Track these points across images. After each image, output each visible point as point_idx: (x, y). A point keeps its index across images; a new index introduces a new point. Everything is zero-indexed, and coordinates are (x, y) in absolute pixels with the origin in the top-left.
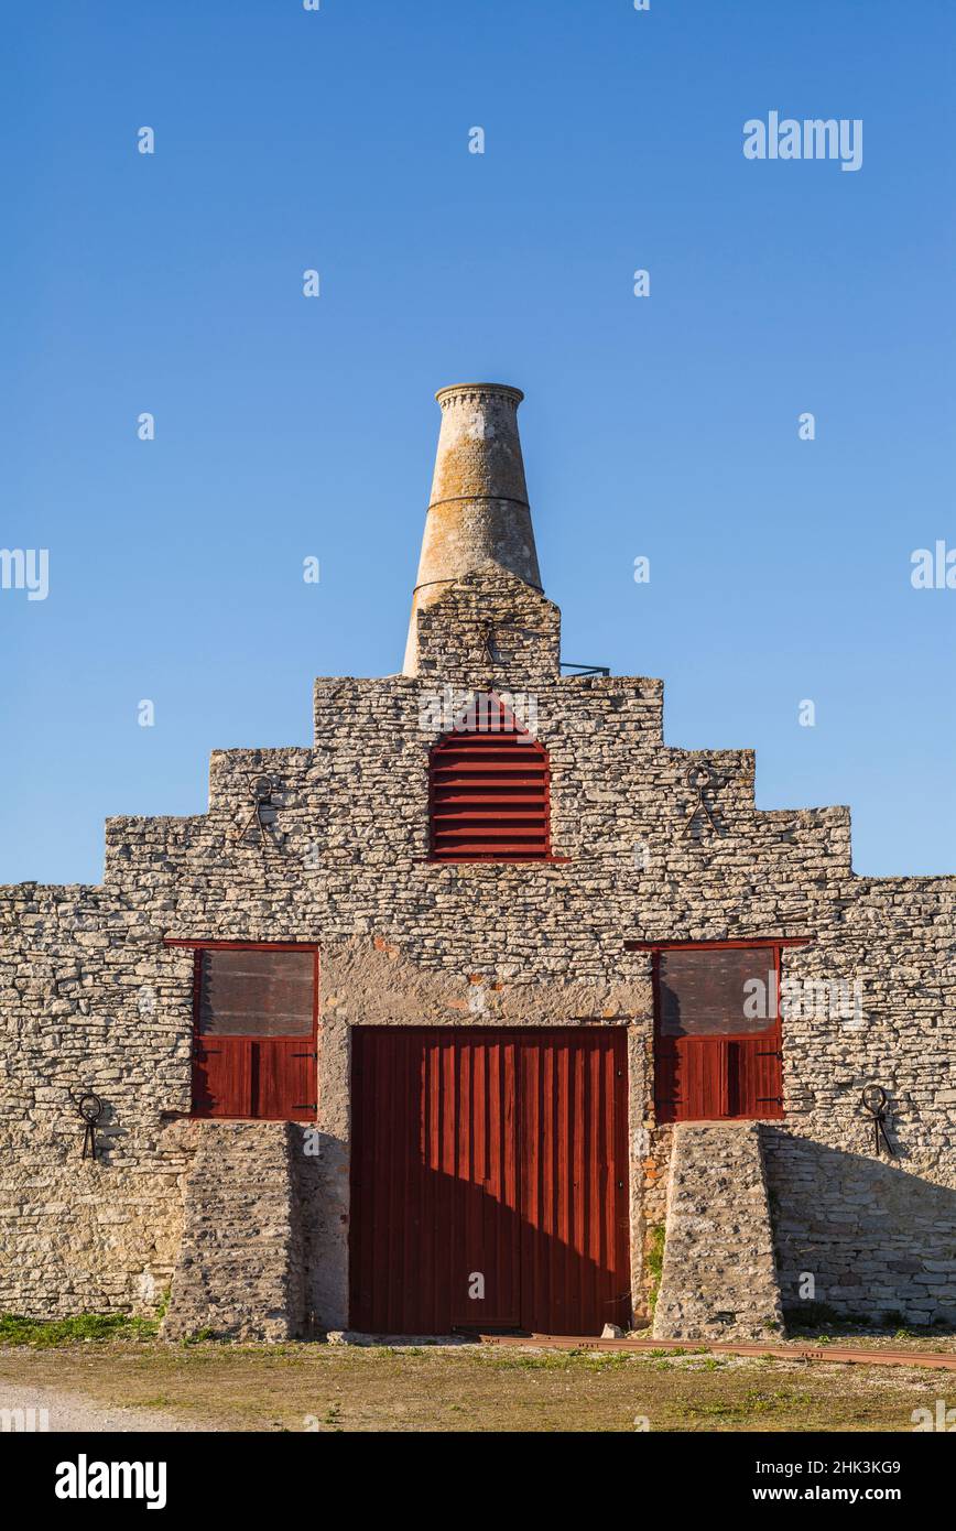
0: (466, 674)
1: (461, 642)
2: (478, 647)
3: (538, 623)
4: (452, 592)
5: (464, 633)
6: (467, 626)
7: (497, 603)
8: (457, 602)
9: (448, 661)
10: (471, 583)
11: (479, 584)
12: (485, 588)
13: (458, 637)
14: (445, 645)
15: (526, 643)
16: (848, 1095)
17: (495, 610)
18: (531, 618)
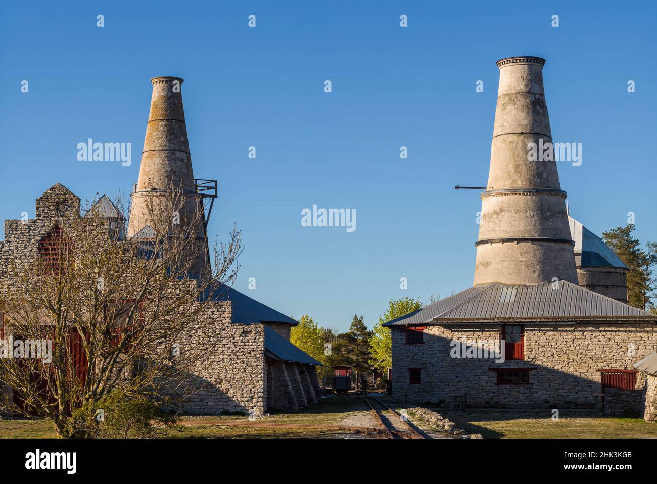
0: (50, 219)
1: (49, 209)
2: (54, 210)
3: (72, 203)
4: (47, 193)
5: (50, 206)
6: (51, 204)
7: (60, 196)
8: (48, 196)
9: (45, 214)
10: (52, 191)
11: (55, 191)
12: (57, 192)
13: (48, 207)
14: (44, 210)
15: (68, 209)
16: (161, 346)
17: (59, 199)
18: (70, 201)
